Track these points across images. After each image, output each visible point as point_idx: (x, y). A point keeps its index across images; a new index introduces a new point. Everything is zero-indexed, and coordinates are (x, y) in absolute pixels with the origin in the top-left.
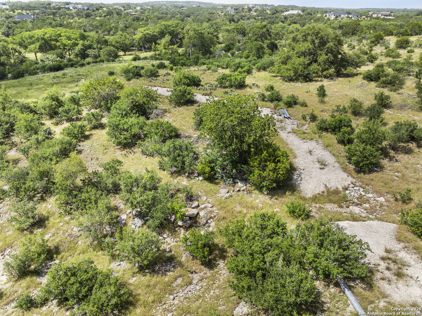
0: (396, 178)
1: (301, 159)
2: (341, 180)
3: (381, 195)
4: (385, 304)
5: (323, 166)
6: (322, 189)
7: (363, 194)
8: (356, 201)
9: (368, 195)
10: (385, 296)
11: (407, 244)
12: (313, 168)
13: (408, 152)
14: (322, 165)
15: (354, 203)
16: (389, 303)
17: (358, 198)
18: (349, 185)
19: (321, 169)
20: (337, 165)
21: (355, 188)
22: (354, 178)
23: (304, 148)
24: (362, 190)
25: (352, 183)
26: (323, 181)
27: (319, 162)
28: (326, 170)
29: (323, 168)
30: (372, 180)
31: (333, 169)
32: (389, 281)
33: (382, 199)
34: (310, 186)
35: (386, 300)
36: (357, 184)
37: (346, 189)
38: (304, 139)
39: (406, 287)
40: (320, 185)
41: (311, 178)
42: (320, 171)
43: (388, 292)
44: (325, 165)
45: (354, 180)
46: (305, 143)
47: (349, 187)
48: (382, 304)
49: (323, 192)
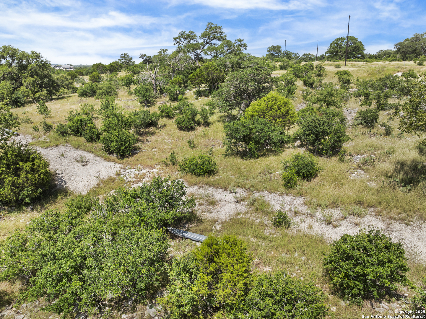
0: (155, 153)
1: (55, 164)
2: (110, 169)
3: (152, 167)
4: (220, 226)
5: (84, 164)
6: (95, 182)
7: (137, 172)
8: (134, 180)
9: (141, 172)
10: (215, 221)
11: (200, 185)
12: (74, 168)
13: (153, 134)
14: (82, 162)
15: (134, 182)
16: (222, 223)
17: (134, 177)
18: (120, 170)
19: (83, 166)
20: (97, 158)
21: (127, 171)
22: (121, 164)
23: (53, 155)
24: (133, 170)
25: (121, 168)
26: (93, 174)
27: (78, 161)
28: (89, 165)
29: (86, 165)
30: (137, 160)
31: (97, 162)
32: (209, 211)
33: (155, 170)
34: (81, 184)
35: (218, 223)
36: (127, 168)
37: (118, 174)
38: (48, 147)
39: (223, 208)
40: (92, 179)
41: (77, 176)
42: (83, 167)
43: (215, 218)
44: (87, 162)
45: (122, 166)
46: (51, 151)
47: (120, 172)
48: (218, 227)
49: (98, 184)
